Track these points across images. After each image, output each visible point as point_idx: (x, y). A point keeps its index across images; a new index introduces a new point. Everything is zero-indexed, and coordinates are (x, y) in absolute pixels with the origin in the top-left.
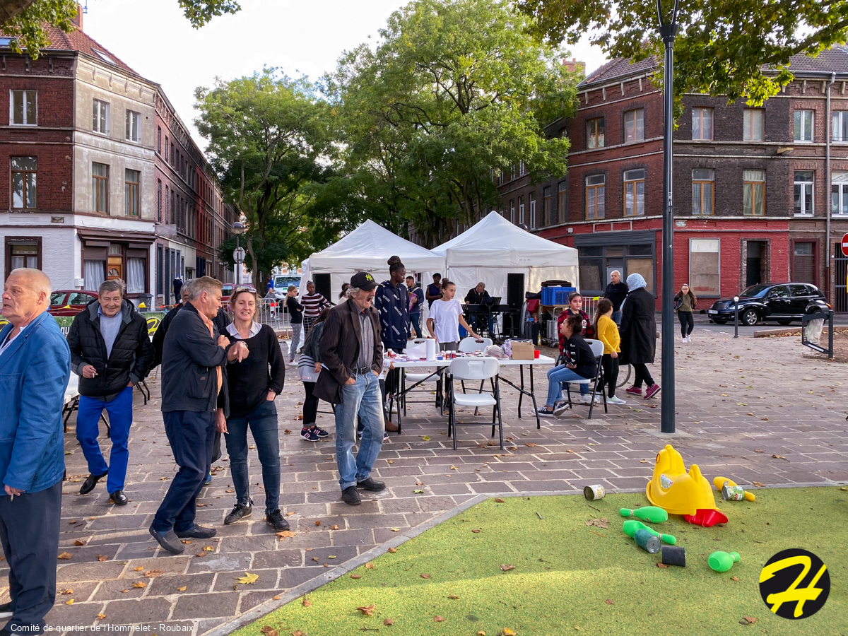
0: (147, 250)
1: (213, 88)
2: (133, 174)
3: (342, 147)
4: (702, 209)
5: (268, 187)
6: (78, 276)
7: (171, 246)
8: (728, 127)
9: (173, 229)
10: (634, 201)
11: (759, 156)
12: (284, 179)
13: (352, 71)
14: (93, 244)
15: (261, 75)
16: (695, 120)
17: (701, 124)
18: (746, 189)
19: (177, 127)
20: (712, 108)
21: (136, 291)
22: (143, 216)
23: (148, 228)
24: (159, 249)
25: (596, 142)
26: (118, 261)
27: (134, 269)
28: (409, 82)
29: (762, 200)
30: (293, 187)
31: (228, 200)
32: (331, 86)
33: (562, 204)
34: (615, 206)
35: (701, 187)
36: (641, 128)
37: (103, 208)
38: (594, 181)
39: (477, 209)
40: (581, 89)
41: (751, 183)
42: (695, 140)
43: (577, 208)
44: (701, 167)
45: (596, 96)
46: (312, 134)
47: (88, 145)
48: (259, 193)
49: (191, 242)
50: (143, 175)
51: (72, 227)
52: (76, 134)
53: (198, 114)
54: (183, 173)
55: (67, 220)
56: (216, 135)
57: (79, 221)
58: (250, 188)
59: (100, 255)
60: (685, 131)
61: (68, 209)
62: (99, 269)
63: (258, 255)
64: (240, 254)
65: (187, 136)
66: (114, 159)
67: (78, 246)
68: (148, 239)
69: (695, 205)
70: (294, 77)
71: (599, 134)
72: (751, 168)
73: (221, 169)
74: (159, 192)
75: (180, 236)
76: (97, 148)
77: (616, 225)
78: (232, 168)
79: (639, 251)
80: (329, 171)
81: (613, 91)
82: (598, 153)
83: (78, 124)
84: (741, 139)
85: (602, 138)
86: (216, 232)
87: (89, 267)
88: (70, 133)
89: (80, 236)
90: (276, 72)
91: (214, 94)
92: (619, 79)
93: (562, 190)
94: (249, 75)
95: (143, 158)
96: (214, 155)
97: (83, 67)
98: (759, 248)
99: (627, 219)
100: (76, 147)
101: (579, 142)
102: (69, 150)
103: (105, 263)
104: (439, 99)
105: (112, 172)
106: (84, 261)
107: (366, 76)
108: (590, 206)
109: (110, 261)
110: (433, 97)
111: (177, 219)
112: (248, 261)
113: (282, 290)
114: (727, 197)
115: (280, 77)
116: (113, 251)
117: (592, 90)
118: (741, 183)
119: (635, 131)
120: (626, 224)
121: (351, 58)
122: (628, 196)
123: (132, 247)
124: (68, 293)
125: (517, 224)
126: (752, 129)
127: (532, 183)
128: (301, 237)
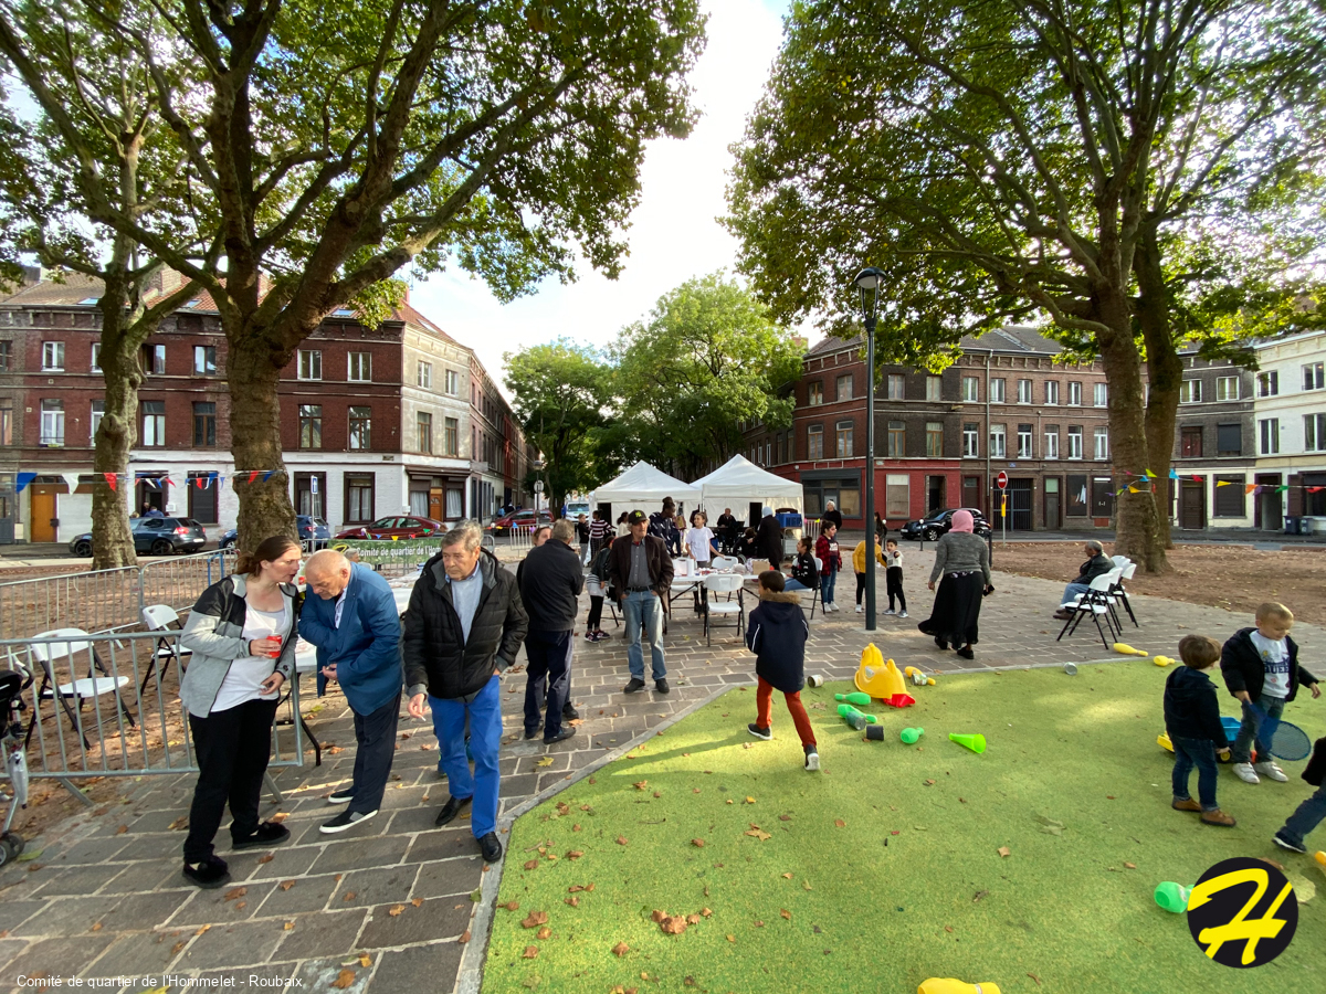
0: (464, 483)
1: (518, 354)
2: (452, 421)
3: (620, 401)
4: (896, 452)
5: (562, 432)
6: (405, 503)
7: (484, 479)
8: (915, 389)
9: (485, 465)
10: (845, 445)
11: (937, 412)
12: (576, 425)
13: (629, 342)
14: (418, 479)
15: (557, 343)
16: (891, 383)
17: (895, 386)
18: (928, 436)
19: (488, 385)
20: (903, 375)
21: (454, 516)
22: (461, 456)
23: (465, 465)
24: (474, 482)
25: (816, 400)
26: (440, 491)
27: (453, 498)
28: (673, 352)
29: (940, 444)
30: (582, 431)
31: (529, 441)
32: (613, 353)
33: (791, 447)
34: (830, 449)
35: (895, 434)
36: (850, 389)
37: (426, 448)
38: (814, 430)
39: (726, 450)
40: (805, 359)
41: (932, 432)
42: (891, 399)
43: (802, 451)
44: (895, 420)
45: (816, 365)
46: (597, 391)
47: (414, 398)
48: (555, 437)
49: (500, 475)
50: (460, 422)
51: (401, 464)
52: (404, 389)
53: (506, 374)
54: (493, 421)
55: (397, 458)
56: (520, 390)
57: (406, 459)
58: (546, 432)
59: (425, 487)
60: (883, 391)
61: (398, 450)
62: (423, 498)
63: (554, 486)
64: (539, 485)
65: (496, 391)
66: (436, 409)
67: (405, 480)
68: (464, 474)
69: (890, 448)
70: (583, 345)
71: (819, 392)
72: (932, 420)
73: (525, 418)
74: (474, 436)
75: (491, 471)
76: (421, 400)
77: (832, 464)
78: (533, 416)
79: (849, 483)
80: (611, 420)
81: (830, 361)
82: (818, 409)
83: (405, 381)
84: (925, 398)
85: (820, 397)
86: (520, 467)
87: (415, 496)
88: (399, 388)
89: (407, 471)
90: (568, 341)
91: (518, 358)
92: (833, 352)
93: (790, 436)
94: (547, 343)
95: (460, 409)
96: (519, 407)
97: (409, 336)
98: (938, 482)
99: (840, 459)
100: (404, 399)
101: (803, 400)
102: (398, 401)
103: (428, 493)
104: (697, 365)
105: (434, 419)
106: (411, 492)
107: (641, 346)
108: (812, 447)
109: (432, 491)
110: (692, 363)
111: (488, 457)
112: (546, 490)
113: (572, 514)
114: (914, 444)
115: (572, 345)
116: (435, 483)
117: (813, 359)
118: (925, 432)
119: (845, 392)
120: (840, 463)
121: (629, 331)
122: (840, 440)
123: (451, 480)
124: (397, 518)
125: (757, 464)
126: (933, 392)
127: (768, 431)
128: (589, 470)
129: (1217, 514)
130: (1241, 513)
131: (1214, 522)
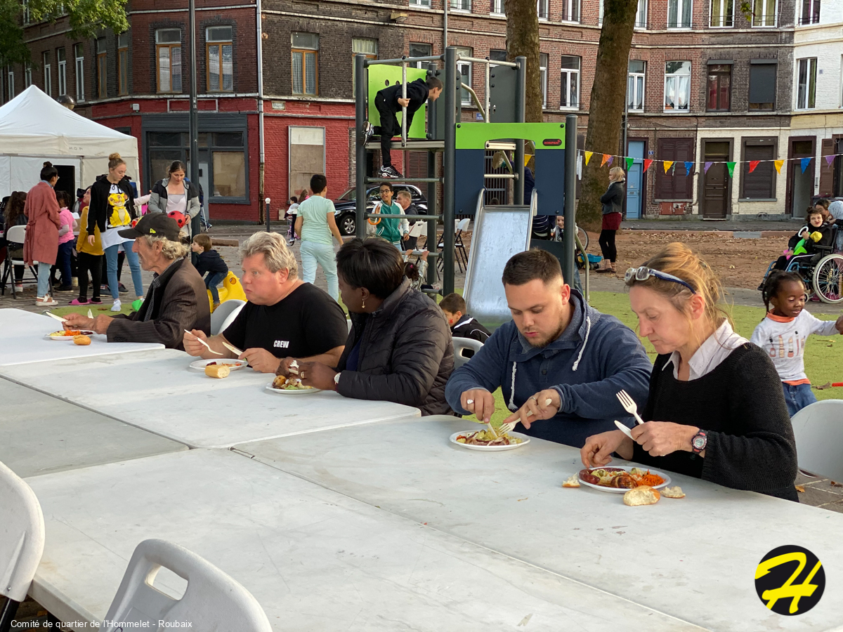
4: (304, 88)
33: (123, 67)
35: (302, 57)
38: (165, 36)
43: (145, 76)
44: (302, 30)
72: (361, 36)
77: (198, 104)
79: (228, 141)
99: (211, 96)
118: (349, 55)
120: (210, 103)
129: (743, 196)
130: (770, 194)
131: (740, 207)
